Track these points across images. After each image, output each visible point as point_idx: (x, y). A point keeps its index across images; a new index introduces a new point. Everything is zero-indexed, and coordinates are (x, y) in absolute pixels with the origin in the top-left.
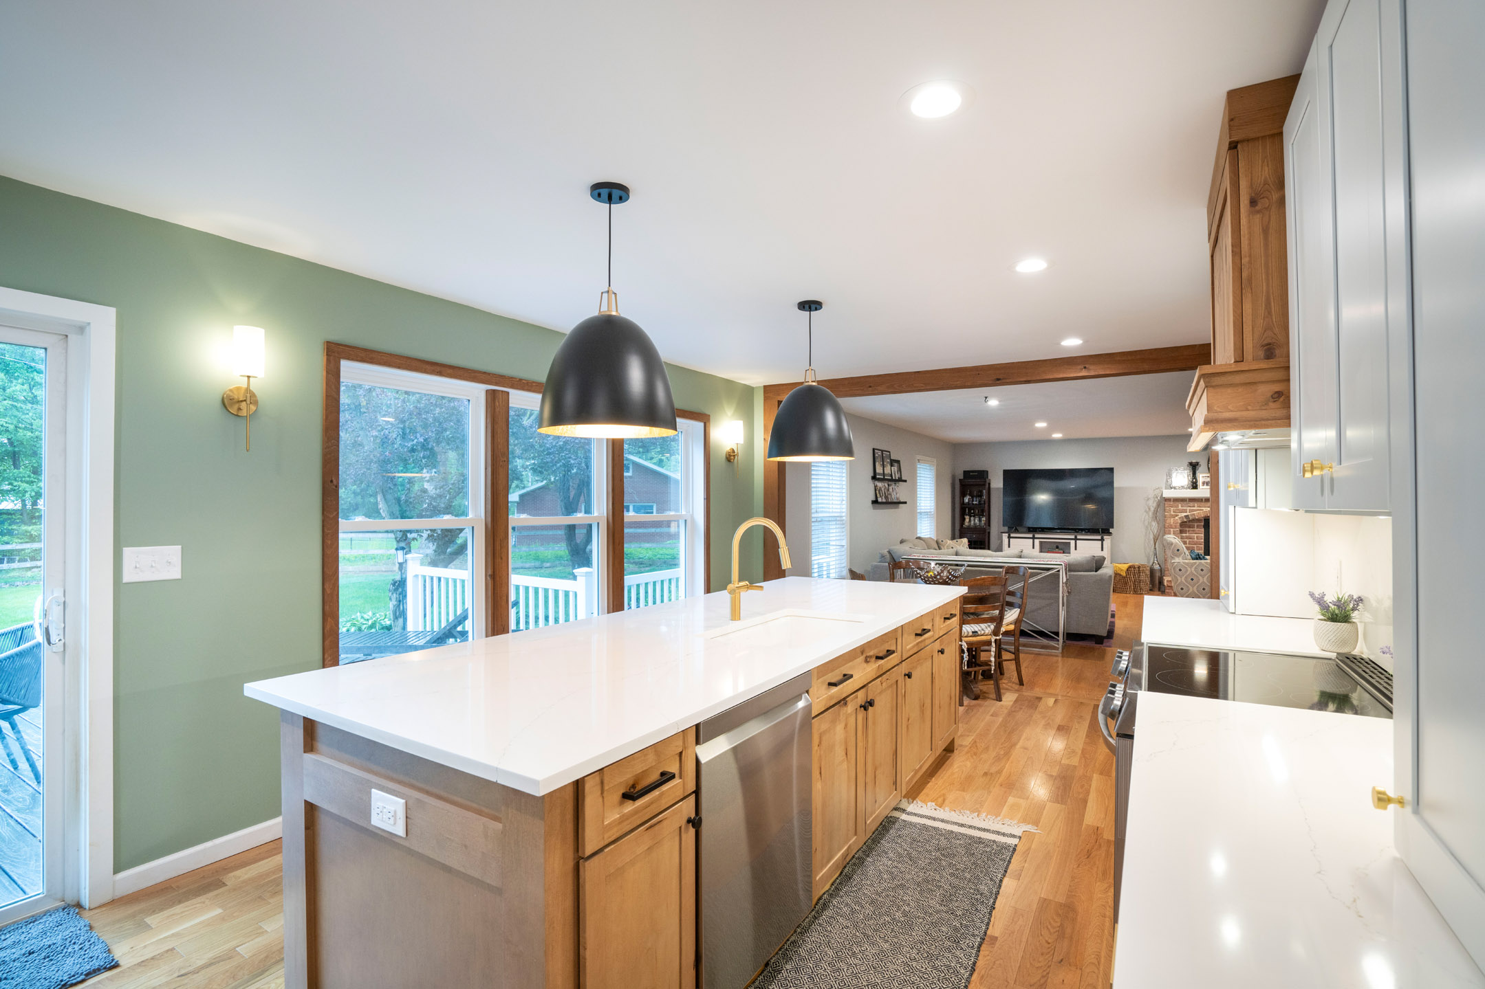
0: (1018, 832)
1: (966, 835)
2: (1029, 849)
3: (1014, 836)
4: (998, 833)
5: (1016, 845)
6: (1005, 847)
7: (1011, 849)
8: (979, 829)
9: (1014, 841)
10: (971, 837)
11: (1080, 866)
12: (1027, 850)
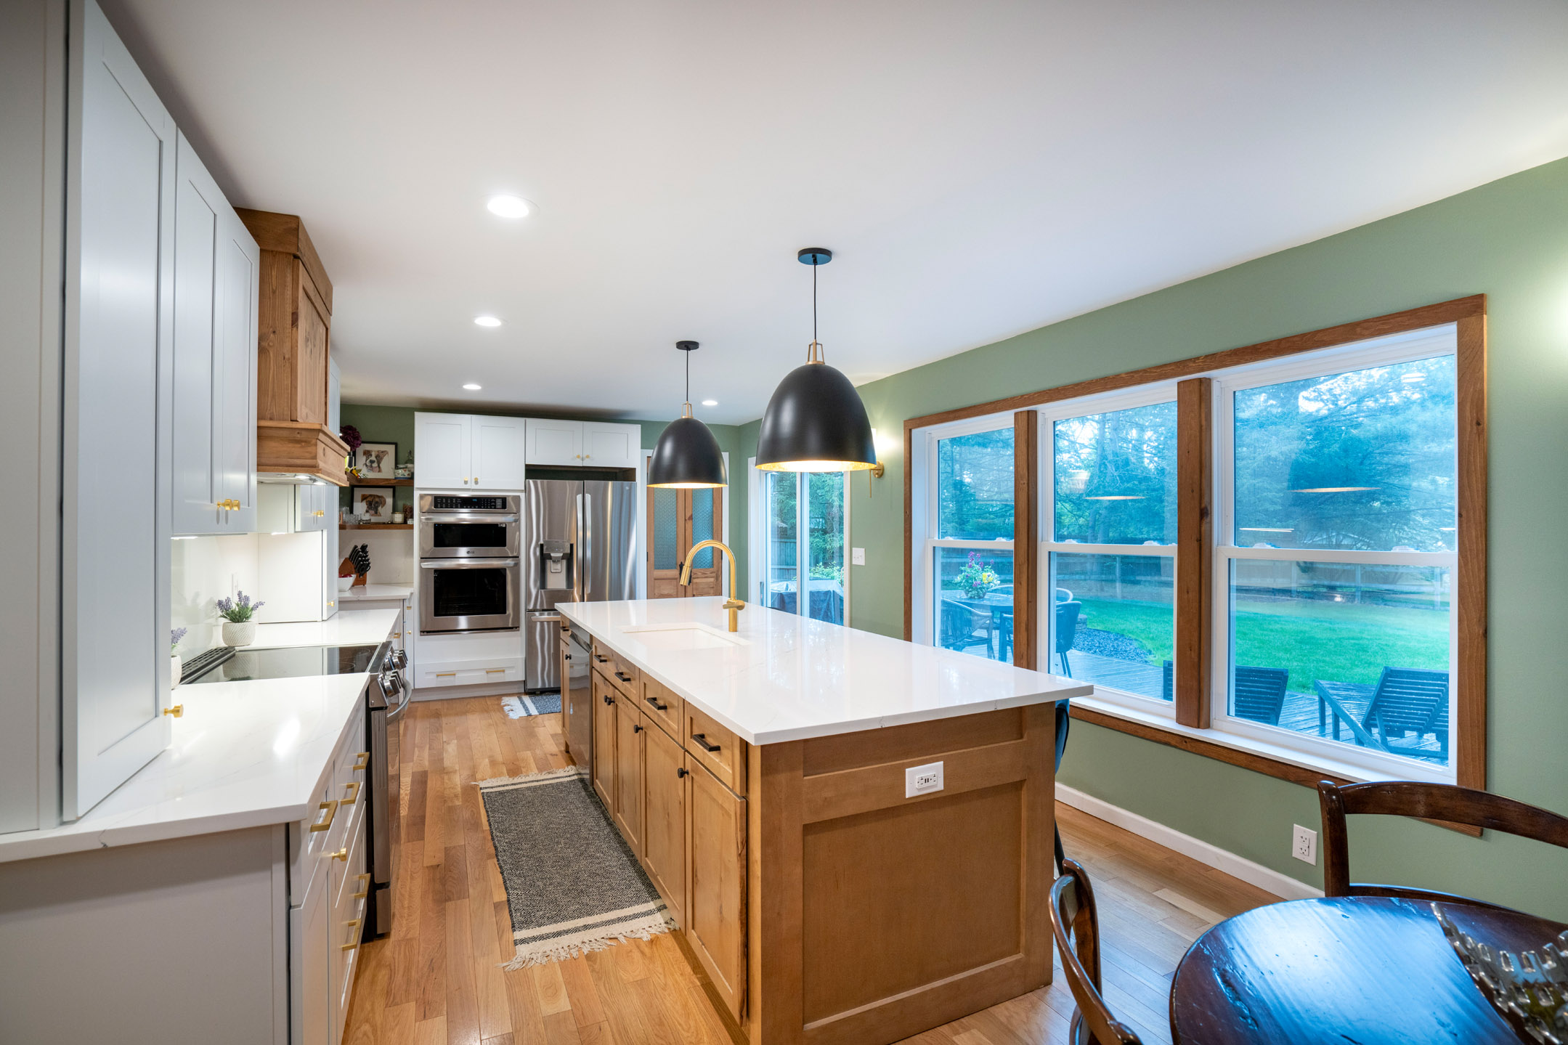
0: (523, 950)
1: (573, 918)
2: (500, 939)
3: (523, 941)
4: (542, 938)
5: (514, 931)
6: (526, 924)
7: (517, 925)
8: (567, 932)
9: (520, 935)
10: (564, 919)
11: (438, 945)
12: (502, 936)
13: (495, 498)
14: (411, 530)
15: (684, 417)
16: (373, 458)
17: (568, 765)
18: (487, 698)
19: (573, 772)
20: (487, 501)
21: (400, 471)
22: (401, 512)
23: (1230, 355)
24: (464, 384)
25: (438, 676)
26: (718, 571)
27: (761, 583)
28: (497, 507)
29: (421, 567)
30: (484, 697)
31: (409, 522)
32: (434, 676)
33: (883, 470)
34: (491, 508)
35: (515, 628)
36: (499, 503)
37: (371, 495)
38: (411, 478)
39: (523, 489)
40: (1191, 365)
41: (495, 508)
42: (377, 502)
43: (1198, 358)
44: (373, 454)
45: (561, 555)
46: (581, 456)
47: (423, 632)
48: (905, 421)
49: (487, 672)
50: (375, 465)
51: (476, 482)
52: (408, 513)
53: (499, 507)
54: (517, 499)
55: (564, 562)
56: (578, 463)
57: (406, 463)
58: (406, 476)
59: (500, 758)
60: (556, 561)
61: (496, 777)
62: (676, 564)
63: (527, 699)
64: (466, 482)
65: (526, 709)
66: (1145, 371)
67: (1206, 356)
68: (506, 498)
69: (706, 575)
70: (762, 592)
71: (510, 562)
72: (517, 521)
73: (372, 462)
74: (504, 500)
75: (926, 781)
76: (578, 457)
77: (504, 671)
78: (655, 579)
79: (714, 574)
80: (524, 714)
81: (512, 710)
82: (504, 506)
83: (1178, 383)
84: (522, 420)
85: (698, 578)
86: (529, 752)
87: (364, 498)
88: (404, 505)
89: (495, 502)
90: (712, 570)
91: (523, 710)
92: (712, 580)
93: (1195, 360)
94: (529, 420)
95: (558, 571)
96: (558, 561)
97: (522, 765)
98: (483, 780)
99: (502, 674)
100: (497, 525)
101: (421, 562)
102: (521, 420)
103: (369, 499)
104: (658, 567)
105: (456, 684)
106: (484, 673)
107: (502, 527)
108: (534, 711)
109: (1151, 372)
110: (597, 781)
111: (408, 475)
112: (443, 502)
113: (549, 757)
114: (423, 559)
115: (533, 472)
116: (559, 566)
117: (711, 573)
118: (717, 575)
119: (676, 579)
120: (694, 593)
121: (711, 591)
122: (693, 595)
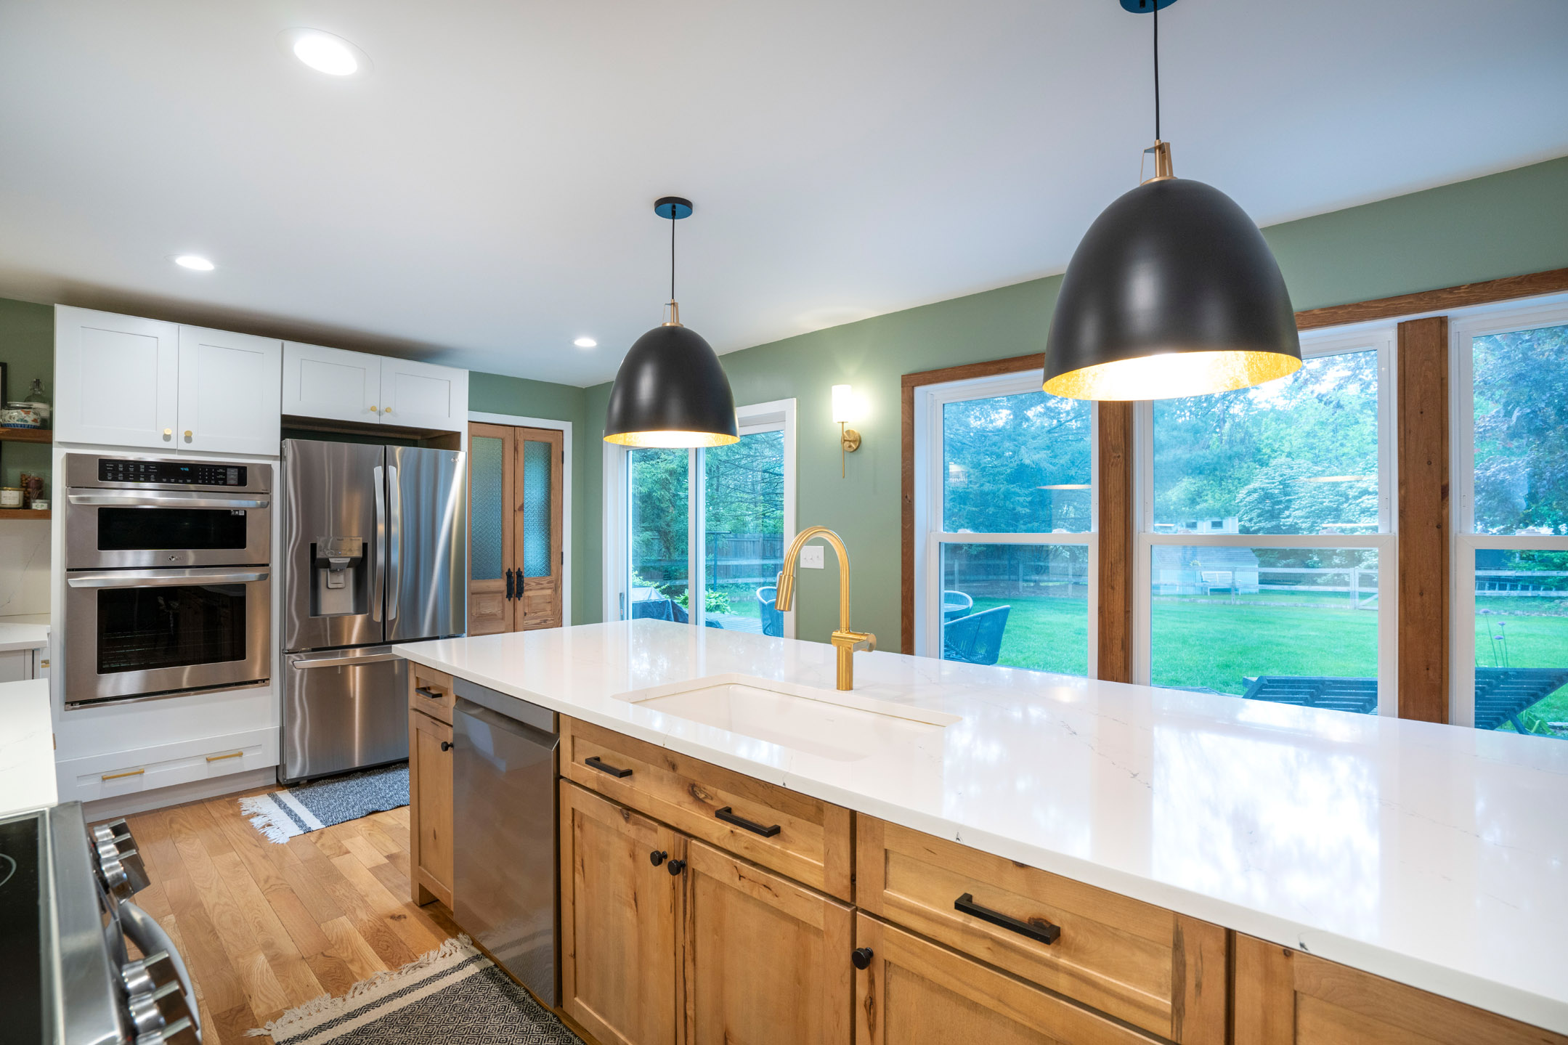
13: (226, 467)
14: (48, 521)
15: (668, 324)
17: (443, 941)
18: (207, 805)
19: (460, 957)
20: (210, 471)
21: (15, 413)
22: (14, 487)
23: (1519, 283)
25: (104, 779)
26: (557, 580)
27: (621, 594)
28: (228, 482)
29: (68, 585)
30: (201, 802)
31: (38, 505)
32: (96, 781)
33: (860, 442)
34: (217, 483)
35: (264, 681)
36: (232, 475)
38: (46, 425)
39: (279, 454)
40: (1445, 296)
41: (225, 484)
43: (1458, 288)
45: (348, 560)
46: (377, 409)
47: (72, 704)
48: (902, 376)
49: (208, 760)
51: (188, 439)
52: (40, 489)
53: (232, 482)
54: (268, 469)
55: (351, 572)
56: (372, 419)
57: (28, 399)
58: (30, 423)
59: (290, 949)
60: (336, 570)
61: (301, 1002)
62: (502, 571)
63: (286, 796)
64: (167, 438)
65: (298, 820)
66: (1358, 305)
67: (1473, 285)
68: (246, 467)
69: (541, 586)
70: (622, 607)
71: (250, 576)
72: (267, 505)
74: (242, 471)
76: (372, 409)
77: (240, 755)
78: (473, 594)
79: (552, 585)
80: (296, 831)
81: (269, 825)
82: (242, 479)
83: (1399, 324)
84: (278, 342)
85: (531, 590)
86: (343, 919)
88: (22, 475)
89: (225, 474)
90: (548, 578)
91: (291, 822)
92: (549, 592)
93: (1452, 290)
94: (289, 345)
95: (339, 586)
96: (341, 570)
97: (344, 955)
98: (276, 1016)
99: (237, 760)
100: (229, 511)
101: (68, 577)
102: (276, 343)
104: (477, 576)
105: (144, 789)
106: (202, 762)
107: (238, 516)
108: (315, 824)
109: (1368, 307)
110: (577, 999)
111: (35, 420)
112: (114, 470)
113: (389, 921)
114: (72, 570)
115: (294, 427)
116: (341, 578)
117: (548, 583)
118: (556, 585)
119: (502, 592)
120: (527, 612)
121: (548, 607)
122: (525, 614)
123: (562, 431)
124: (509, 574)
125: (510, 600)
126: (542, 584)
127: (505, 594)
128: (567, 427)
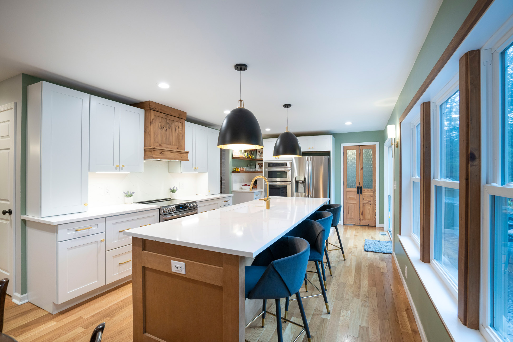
14: (263, 173)
16: (261, 153)
20: (282, 164)
24: (265, 129)
26: (374, 190)
31: (262, 171)
36: (285, 164)
37: (260, 163)
38: (262, 159)
39: (292, 160)
42: (261, 165)
44: (261, 152)
45: (302, 181)
46: (310, 148)
50: (261, 155)
51: (279, 158)
53: (285, 166)
54: (290, 163)
55: (304, 184)
56: (310, 150)
62: (356, 186)
64: (276, 158)
69: (368, 191)
73: (260, 154)
75: (177, 268)
76: (309, 148)
78: (347, 192)
79: (373, 191)
82: (287, 165)
85: (365, 192)
87: (259, 164)
90: (371, 189)
92: (371, 193)
96: (302, 183)
103: (260, 164)
104: (348, 187)
112: (270, 165)
116: (302, 185)
117: (371, 191)
118: (374, 191)
119: (356, 192)
120: (364, 198)
121: (372, 198)
122: (363, 199)
123: (376, 145)
124: (358, 187)
125: (358, 194)
126: (369, 191)
127: (357, 192)
128: (377, 143)
